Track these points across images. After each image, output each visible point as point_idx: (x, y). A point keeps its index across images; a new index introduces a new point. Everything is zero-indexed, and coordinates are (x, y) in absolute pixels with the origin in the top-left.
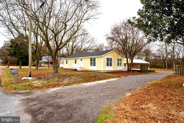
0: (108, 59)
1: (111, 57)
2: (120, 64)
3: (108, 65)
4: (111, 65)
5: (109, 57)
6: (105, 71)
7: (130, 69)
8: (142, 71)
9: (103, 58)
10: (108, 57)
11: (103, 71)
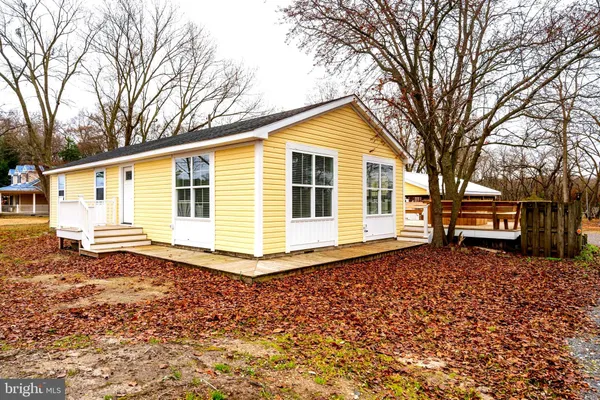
0: (301, 161)
1: (324, 152)
2: (383, 198)
3: (300, 209)
4: (324, 210)
5: (315, 150)
6: (277, 256)
7: (452, 229)
8: (535, 244)
9: (259, 152)
10: (304, 149)
11: (266, 257)
